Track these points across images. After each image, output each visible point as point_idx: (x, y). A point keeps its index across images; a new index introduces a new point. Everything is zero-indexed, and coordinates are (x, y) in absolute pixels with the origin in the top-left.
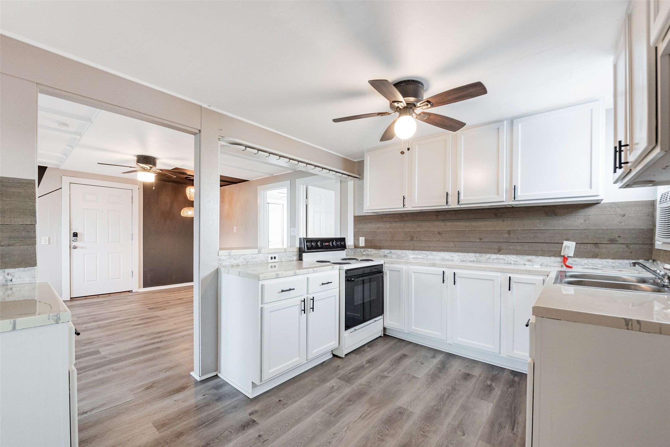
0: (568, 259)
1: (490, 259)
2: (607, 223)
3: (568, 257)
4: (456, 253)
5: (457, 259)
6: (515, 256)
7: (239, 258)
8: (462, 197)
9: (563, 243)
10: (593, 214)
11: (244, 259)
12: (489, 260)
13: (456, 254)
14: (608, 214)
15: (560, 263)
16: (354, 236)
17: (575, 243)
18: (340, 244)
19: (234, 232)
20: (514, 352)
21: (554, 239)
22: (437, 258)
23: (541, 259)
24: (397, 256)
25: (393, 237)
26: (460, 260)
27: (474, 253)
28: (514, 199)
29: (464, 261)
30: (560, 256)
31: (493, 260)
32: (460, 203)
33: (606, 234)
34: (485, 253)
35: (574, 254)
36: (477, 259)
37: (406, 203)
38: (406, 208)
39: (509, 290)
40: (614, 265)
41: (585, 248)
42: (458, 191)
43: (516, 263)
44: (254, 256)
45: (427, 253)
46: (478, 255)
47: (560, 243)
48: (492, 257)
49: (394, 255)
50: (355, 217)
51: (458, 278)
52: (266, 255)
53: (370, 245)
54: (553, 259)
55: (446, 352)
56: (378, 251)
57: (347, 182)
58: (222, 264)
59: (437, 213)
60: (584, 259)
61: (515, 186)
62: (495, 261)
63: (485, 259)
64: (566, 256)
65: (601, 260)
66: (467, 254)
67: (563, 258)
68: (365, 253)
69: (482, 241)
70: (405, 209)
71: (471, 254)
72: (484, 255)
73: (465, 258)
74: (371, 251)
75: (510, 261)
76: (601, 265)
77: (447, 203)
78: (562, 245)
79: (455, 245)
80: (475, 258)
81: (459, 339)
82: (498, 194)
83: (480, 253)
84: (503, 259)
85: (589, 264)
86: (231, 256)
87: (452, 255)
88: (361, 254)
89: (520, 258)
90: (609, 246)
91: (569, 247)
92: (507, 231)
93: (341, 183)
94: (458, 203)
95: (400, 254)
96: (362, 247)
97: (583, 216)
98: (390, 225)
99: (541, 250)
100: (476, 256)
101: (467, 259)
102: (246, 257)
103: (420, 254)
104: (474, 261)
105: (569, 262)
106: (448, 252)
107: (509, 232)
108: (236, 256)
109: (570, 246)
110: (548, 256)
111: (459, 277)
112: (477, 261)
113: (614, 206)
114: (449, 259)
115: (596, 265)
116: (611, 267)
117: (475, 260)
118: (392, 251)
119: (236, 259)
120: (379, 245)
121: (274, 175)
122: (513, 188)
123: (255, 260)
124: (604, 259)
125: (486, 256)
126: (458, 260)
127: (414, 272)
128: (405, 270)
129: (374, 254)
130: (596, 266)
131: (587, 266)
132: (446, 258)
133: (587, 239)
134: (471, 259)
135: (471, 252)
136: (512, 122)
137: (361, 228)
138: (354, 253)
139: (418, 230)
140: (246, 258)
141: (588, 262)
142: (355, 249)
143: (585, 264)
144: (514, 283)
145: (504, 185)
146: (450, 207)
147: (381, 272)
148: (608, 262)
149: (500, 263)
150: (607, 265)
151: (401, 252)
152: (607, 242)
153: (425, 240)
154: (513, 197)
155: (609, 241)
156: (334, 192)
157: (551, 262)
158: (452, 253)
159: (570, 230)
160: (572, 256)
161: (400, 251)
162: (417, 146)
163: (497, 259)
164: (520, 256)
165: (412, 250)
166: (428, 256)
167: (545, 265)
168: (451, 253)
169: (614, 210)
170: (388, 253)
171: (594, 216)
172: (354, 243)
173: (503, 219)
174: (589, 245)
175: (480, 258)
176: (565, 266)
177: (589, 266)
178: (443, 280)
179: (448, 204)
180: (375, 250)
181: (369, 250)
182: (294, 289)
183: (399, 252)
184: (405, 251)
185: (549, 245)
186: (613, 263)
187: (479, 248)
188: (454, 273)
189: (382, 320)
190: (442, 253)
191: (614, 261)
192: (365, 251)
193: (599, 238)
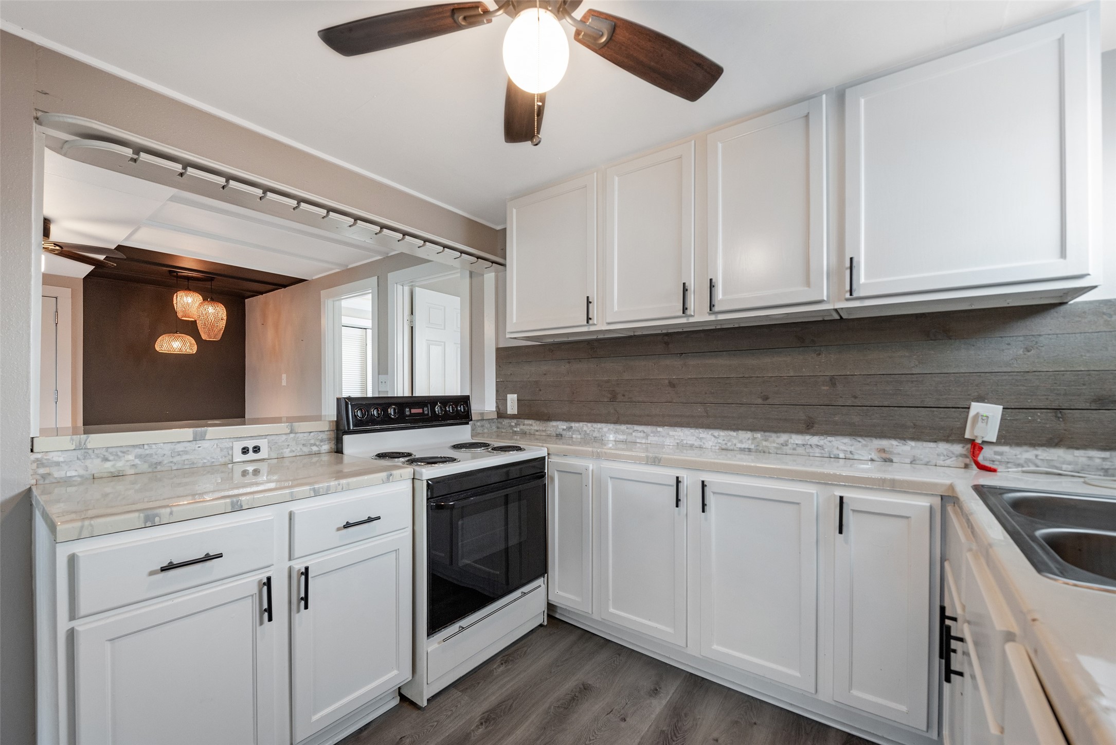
0: (982, 448)
1: (787, 445)
2: (1088, 355)
3: (984, 442)
4: (708, 430)
5: (711, 444)
6: (846, 440)
7: (120, 454)
8: (719, 294)
9: (969, 408)
10: (1050, 332)
11: (138, 457)
12: (785, 447)
13: (710, 433)
14: (1090, 331)
15: (961, 459)
16: (497, 391)
17: (1001, 407)
18: (453, 410)
19: (283, 385)
20: (855, 692)
21: (945, 397)
22: (668, 441)
23: (912, 447)
24: (583, 436)
25: (573, 393)
26: (717, 448)
27: (751, 430)
28: (851, 294)
29: (726, 450)
30: (962, 440)
31: (794, 449)
32: (716, 309)
33: (1084, 385)
34: (776, 432)
35: (999, 437)
36: (757, 446)
37: (594, 313)
38: (594, 324)
39: (841, 532)
40: (1107, 465)
41: (1030, 421)
42: (711, 280)
43: (851, 456)
44: (180, 447)
45: (645, 431)
46: (758, 435)
47: (962, 408)
48: (792, 442)
49: (578, 433)
50: (498, 350)
51: (712, 494)
52: (227, 444)
53: (528, 411)
54: (943, 447)
55: (688, 672)
56: (544, 425)
57: (483, 275)
58: (49, 474)
59: (666, 338)
60: (1025, 448)
61: (851, 259)
62: (800, 450)
63: (775, 445)
64: (979, 441)
65: (1071, 451)
66: (734, 434)
67: (969, 446)
68: (518, 430)
69: (769, 401)
70: (593, 328)
71: (744, 432)
72: (774, 435)
73: (730, 443)
74: (531, 425)
75: (836, 452)
76: (1069, 464)
77: (685, 309)
78: (968, 413)
79: (706, 412)
80: (752, 443)
81: (715, 647)
82: (808, 283)
83: (765, 431)
84: (817, 446)
85: (1039, 463)
86: (90, 452)
87: (701, 435)
88: (511, 431)
89: (860, 444)
90: (1095, 415)
91: (987, 417)
92: (828, 379)
93: (471, 276)
94: (710, 310)
95: (588, 432)
96: (513, 417)
97: (1021, 338)
98: (567, 366)
99: (912, 424)
100: (754, 439)
101: (735, 445)
102: (147, 452)
103: (631, 431)
104: (750, 450)
105: (985, 456)
106: (691, 427)
107: (832, 381)
108: (110, 450)
109: (990, 414)
110: (930, 441)
111: (714, 493)
112: (757, 449)
113: (1105, 311)
114: (693, 445)
115: (1058, 465)
116: (1098, 469)
117: (752, 447)
118: (574, 425)
119: (111, 458)
120: (546, 411)
121: (350, 267)
122: (848, 264)
123: (185, 457)
124: (1077, 449)
125: (778, 437)
126: (714, 448)
127: (611, 478)
128: (592, 470)
129: (537, 431)
130: (1057, 468)
131: (1033, 468)
132: (688, 442)
133: (1034, 397)
134: (743, 446)
135: (742, 430)
136: (840, 97)
137: (511, 374)
138: (498, 428)
139: (626, 376)
140: (151, 455)
141: (1036, 456)
142: (500, 420)
143: (1028, 461)
144: (851, 513)
145: (824, 259)
146: (692, 320)
147: (541, 475)
148: (1090, 458)
149: (811, 454)
150: (1088, 465)
151: (592, 426)
152: (1087, 406)
153: (641, 399)
154: (848, 288)
155: (1095, 401)
156: (459, 298)
157: (938, 455)
158: (701, 430)
159: (988, 375)
160: (994, 440)
161: (589, 425)
162: (616, 179)
163: (804, 445)
164: (860, 439)
165: (614, 423)
166: (647, 436)
167: (921, 462)
168: (697, 431)
169: (1106, 321)
170: (564, 430)
171: (1050, 336)
172: (497, 407)
173: (818, 348)
174: (1039, 413)
175: (764, 443)
176: (974, 466)
177: (1037, 466)
178: (678, 500)
179: (688, 312)
180: (538, 422)
181: (527, 422)
182: (220, 556)
183: (587, 427)
184: (599, 425)
185: (933, 411)
186: (1104, 459)
187: (761, 418)
188: (703, 482)
189: (544, 587)
190: (678, 429)
191: (1106, 454)
192: (519, 425)
193: (1065, 394)
